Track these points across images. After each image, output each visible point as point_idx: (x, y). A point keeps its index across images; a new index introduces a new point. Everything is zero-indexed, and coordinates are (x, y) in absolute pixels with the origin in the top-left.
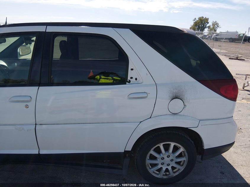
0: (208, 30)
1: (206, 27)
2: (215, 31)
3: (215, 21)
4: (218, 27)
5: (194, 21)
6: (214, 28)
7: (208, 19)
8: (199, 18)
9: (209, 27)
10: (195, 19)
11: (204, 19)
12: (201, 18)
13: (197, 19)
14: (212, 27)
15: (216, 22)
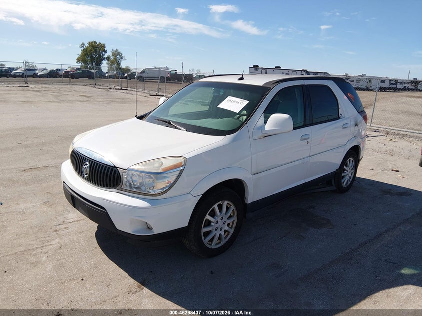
0: (108, 64)
1: (104, 59)
2: (119, 64)
3: (115, 50)
4: (122, 58)
5: (82, 49)
6: (116, 60)
7: (104, 45)
8: (89, 42)
9: (108, 58)
10: (84, 44)
11: (98, 45)
12: (92, 42)
13: (87, 45)
14: (112, 58)
15: (117, 50)
